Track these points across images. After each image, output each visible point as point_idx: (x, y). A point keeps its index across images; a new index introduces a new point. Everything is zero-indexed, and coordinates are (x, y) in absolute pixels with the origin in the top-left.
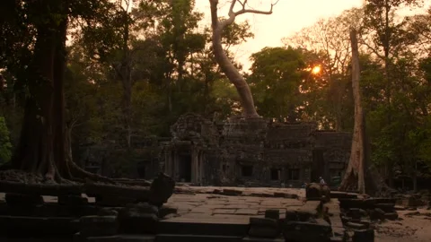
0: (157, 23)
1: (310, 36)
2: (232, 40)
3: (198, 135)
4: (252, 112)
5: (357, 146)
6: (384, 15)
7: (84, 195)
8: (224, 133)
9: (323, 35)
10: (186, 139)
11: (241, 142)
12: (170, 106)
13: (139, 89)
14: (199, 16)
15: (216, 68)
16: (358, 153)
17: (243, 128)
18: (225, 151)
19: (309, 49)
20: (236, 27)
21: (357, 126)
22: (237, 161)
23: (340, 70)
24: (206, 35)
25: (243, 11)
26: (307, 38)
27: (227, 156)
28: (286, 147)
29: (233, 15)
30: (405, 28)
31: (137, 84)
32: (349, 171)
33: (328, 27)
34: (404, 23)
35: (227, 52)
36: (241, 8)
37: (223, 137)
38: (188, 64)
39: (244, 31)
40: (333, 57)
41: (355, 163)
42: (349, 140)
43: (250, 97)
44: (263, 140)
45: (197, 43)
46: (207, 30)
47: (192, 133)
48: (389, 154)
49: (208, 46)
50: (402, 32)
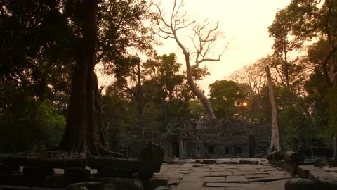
0: (156, 70)
1: (240, 75)
2: (198, 77)
3: (182, 129)
4: (212, 116)
5: (275, 132)
6: (284, 56)
7: (87, 168)
8: (197, 128)
9: (247, 74)
10: (175, 132)
11: (207, 133)
12: (166, 115)
13: (148, 106)
14: (179, 65)
15: (190, 93)
16: (276, 136)
17: (207, 125)
18: (198, 138)
19: (239, 82)
20: (200, 70)
21: (274, 120)
22: (205, 145)
23: (257, 92)
24: (183, 76)
25: (204, 60)
26: (238, 76)
27: (199, 141)
28: (233, 135)
29: (198, 62)
30: (297, 63)
31: (147, 104)
32: (271, 147)
33: (249, 69)
34: (296, 60)
35: (196, 84)
36: (202, 58)
37: (196, 131)
38: (175, 92)
39: (204, 72)
40: (252, 86)
41: (275, 142)
42: (270, 129)
43: (210, 107)
44: (219, 131)
45: (179, 80)
46: (184, 72)
47: (179, 128)
48: (296, 136)
49: (185, 81)
50: (295, 65)
